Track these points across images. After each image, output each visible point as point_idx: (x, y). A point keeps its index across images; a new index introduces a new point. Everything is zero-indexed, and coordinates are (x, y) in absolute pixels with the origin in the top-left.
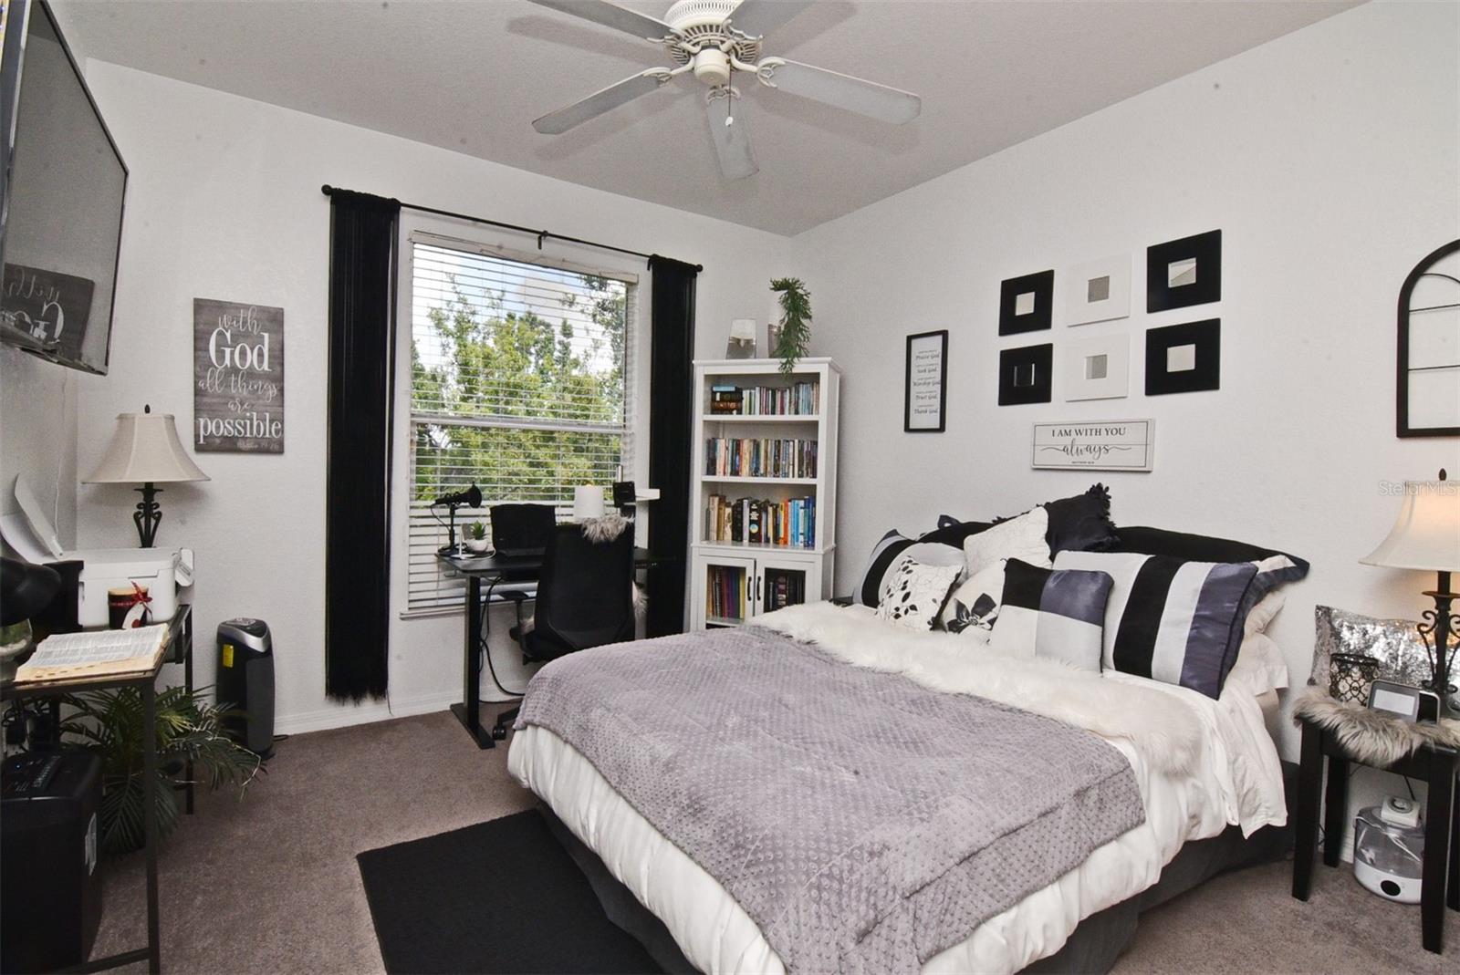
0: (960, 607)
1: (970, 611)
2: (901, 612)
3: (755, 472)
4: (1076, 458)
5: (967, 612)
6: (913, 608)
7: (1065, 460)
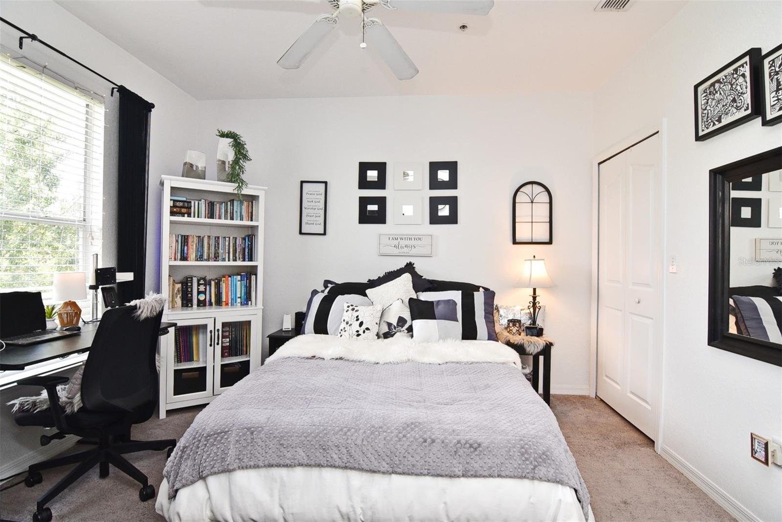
0: (389, 325)
1: (396, 326)
2: (361, 332)
3: (200, 258)
4: (400, 250)
5: (394, 326)
6: (368, 329)
7: (396, 251)
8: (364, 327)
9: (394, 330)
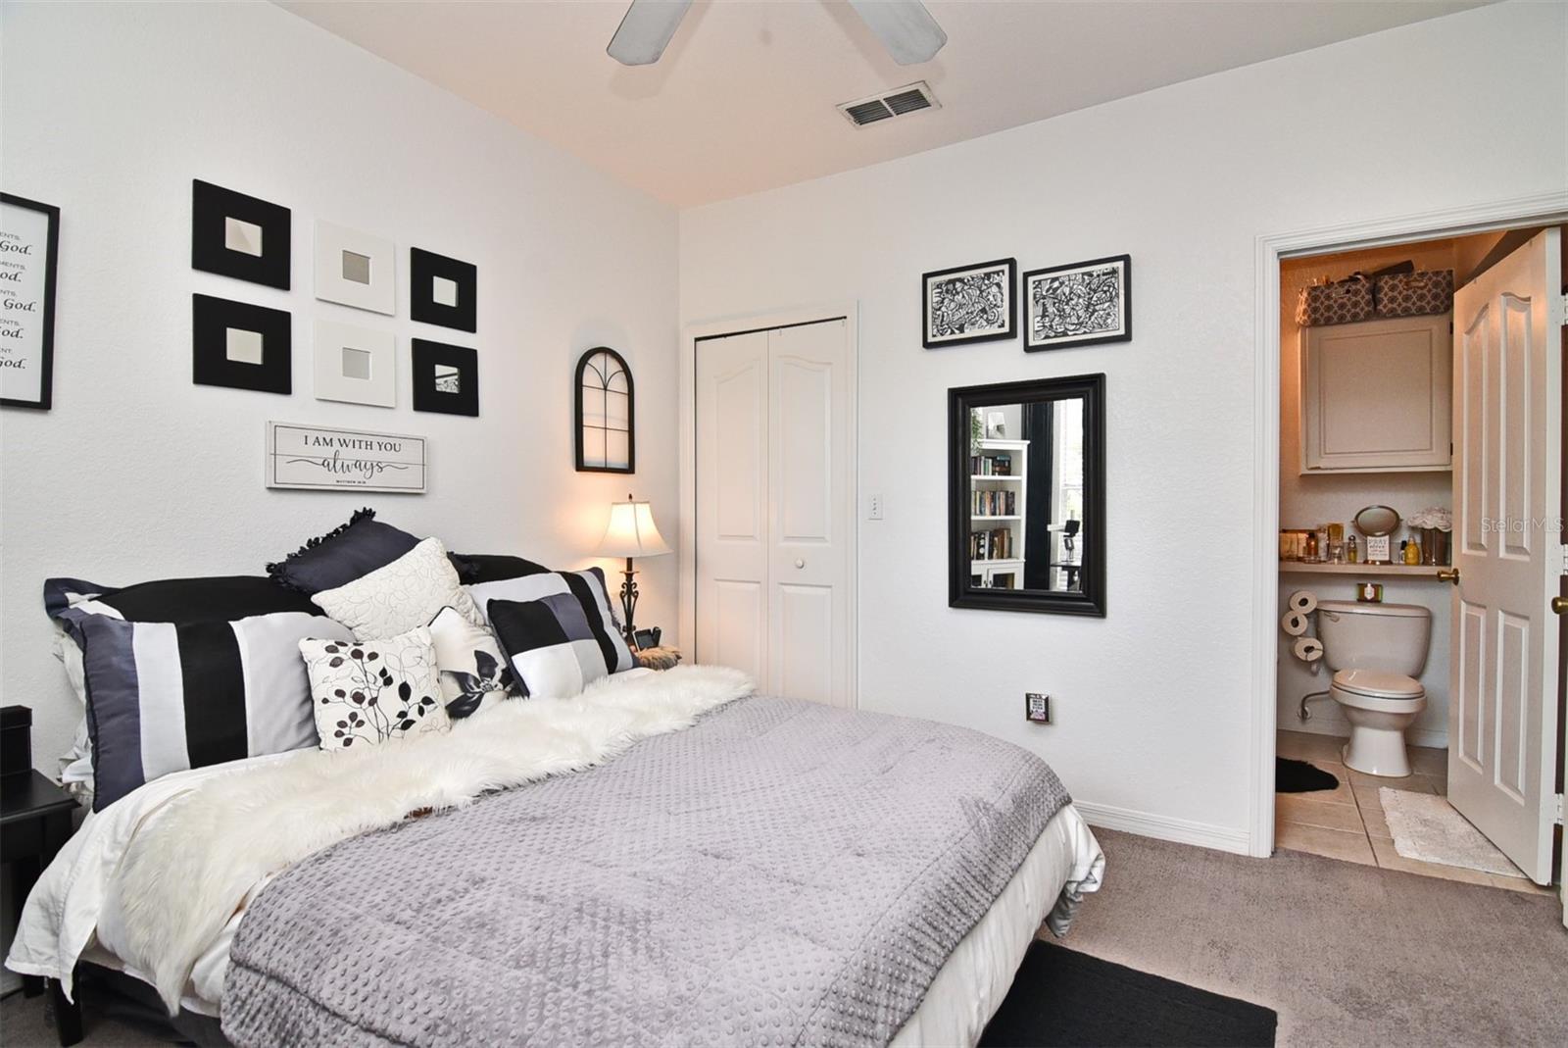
0: (461, 678)
1: (478, 676)
4: (340, 476)
7: (327, 479)
8: (416, 697)
9: (477, 690)
